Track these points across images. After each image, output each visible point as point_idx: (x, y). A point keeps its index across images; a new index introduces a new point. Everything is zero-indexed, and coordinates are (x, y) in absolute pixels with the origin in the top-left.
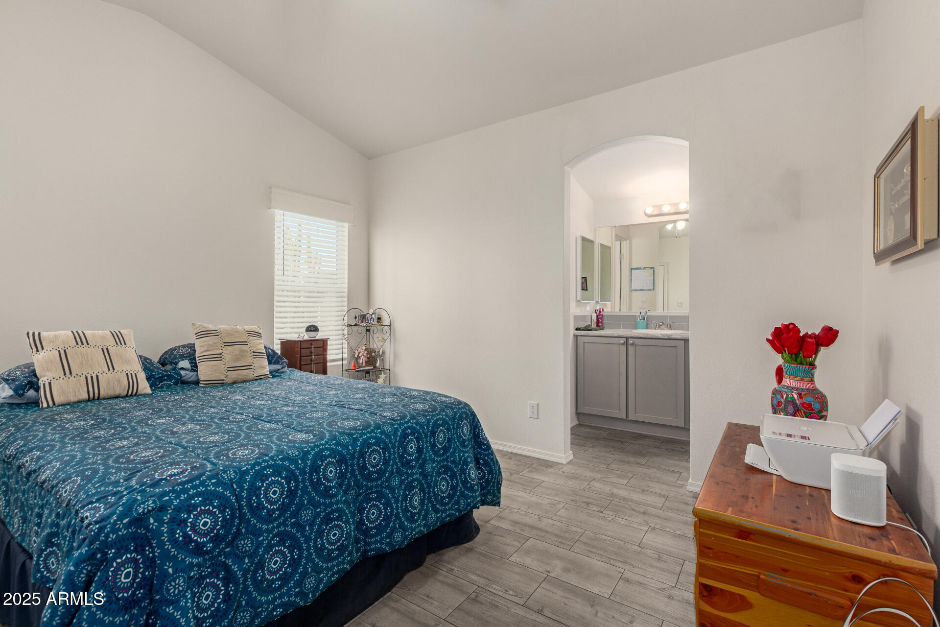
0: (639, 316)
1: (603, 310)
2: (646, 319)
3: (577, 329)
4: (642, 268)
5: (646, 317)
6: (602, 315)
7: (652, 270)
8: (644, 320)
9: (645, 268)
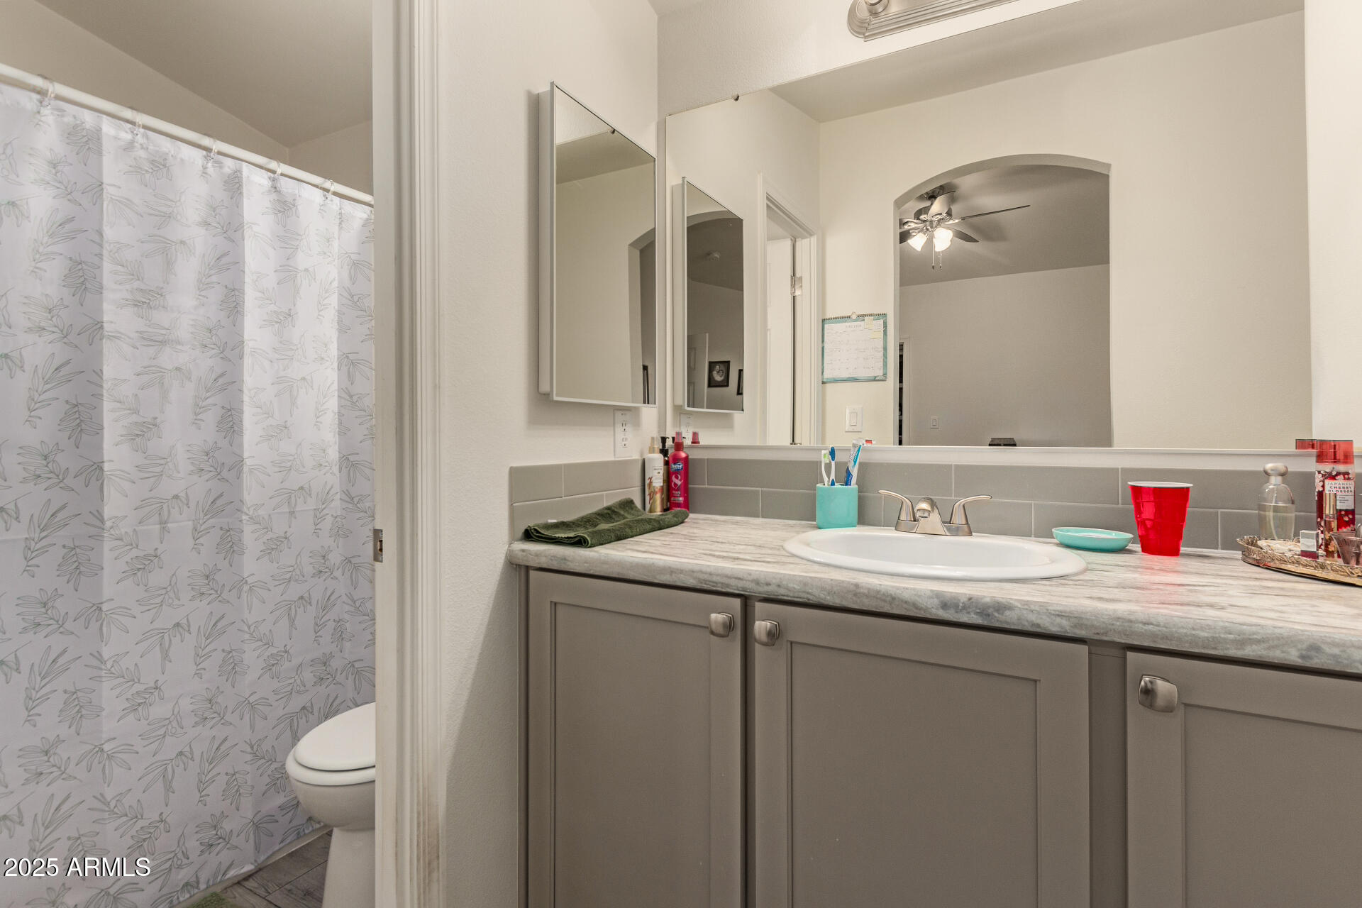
0: (828, 467)
1: (695, 441)
2: (854, 480)
3: (529, 535)
4: (854, 317)
5: (855, 472)
6: (686, 459)
7: (881, 322)
8: (847, 483)
9: (861, 317)
